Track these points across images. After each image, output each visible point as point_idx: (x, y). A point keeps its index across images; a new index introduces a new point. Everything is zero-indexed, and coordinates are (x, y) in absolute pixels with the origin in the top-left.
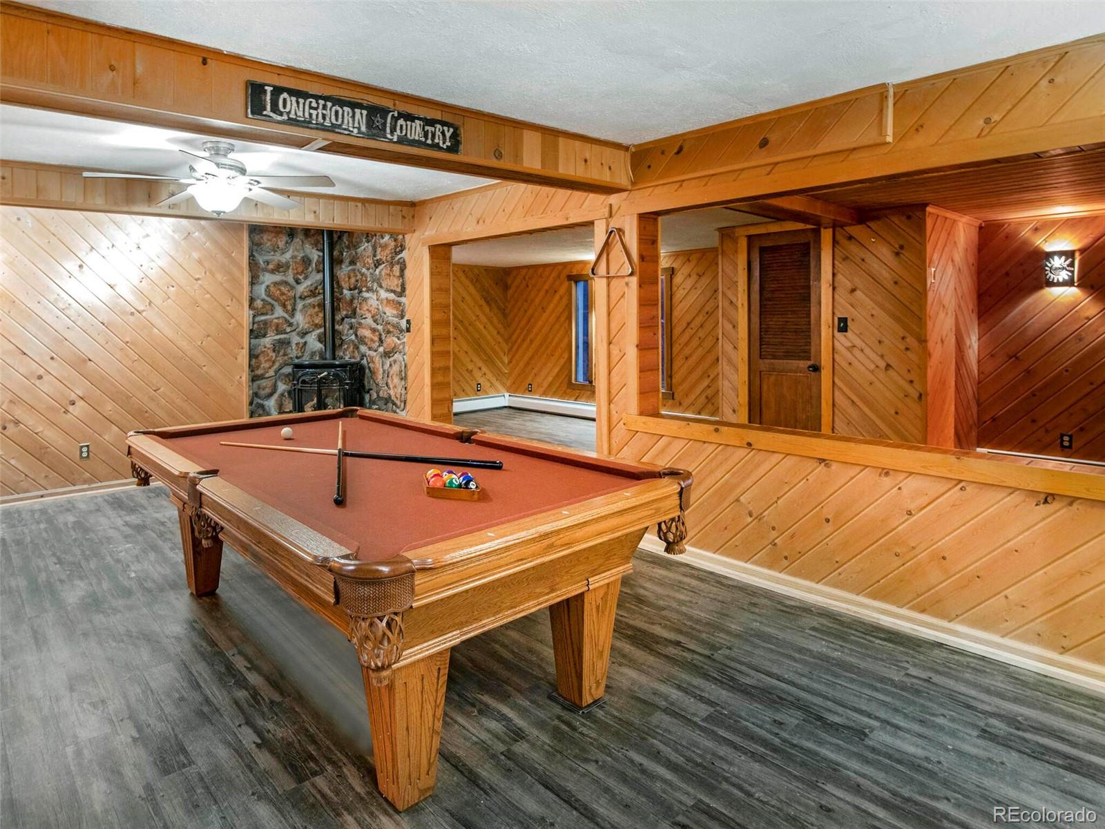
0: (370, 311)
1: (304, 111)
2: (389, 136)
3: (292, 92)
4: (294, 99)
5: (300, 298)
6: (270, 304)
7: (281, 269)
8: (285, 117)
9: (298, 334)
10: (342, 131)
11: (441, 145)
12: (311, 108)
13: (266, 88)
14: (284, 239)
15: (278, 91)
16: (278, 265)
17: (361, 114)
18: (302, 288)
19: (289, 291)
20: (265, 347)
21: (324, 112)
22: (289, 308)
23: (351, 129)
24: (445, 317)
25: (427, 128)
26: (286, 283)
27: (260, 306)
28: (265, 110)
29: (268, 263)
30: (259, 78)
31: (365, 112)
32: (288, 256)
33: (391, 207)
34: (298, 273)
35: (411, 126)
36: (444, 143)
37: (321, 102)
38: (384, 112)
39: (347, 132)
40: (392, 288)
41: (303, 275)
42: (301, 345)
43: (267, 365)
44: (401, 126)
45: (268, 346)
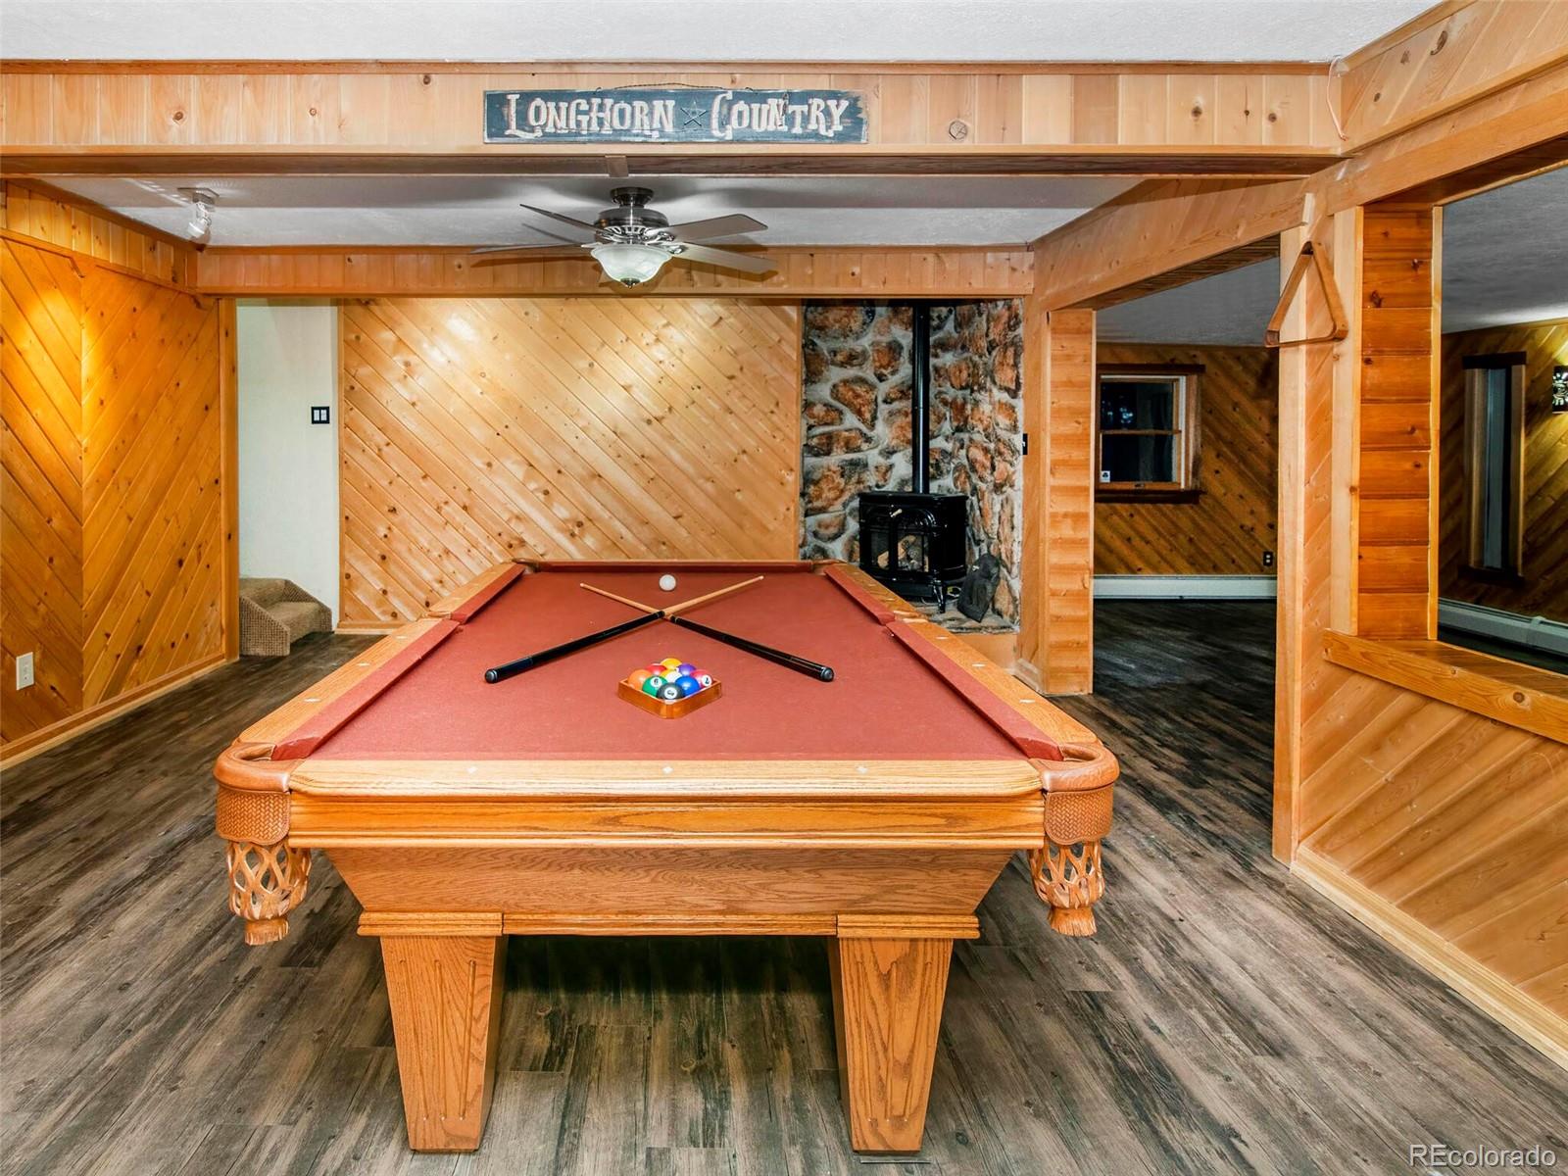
0: (982, 421)
1: (568, 119)
2: (716, 133)
3: (547, 96)
4: (552, 105)
5: (885, 401)
6: (837, 410)
7: (855, 362)
8: (539, 133)
9: (880, 453)
10: (631, 139)
11: (823, 132)
12: (579, 112)
13: (509, 97)
14: (859, 314)
15: (527, 97)
16: (851, 355)
17: (665, 106)
18: (883, 389)
19: (867, 392)
20: (829, 470)
21: (601, 115)
22: (868, 416)
23: (647, 133)
24: (1080, 431)
25: (791, 109)
26: (862, 381)
27: (822, 414)
28: (508, 128)
29: (835, 353)
30: (498, 84)
31: (671, 103)
32: (865, 342)
33: (989, 254)
34: (881, 366)
35: (760, 110)
36: (828, 128)
37: (596, 101)
38: (706, 95)
39: (640, 139)
40: (1006, 384)
41: (890, 369)
42: (884, 469)
43: (831, 495)
44: (740, 114)
45: (834, 468)
